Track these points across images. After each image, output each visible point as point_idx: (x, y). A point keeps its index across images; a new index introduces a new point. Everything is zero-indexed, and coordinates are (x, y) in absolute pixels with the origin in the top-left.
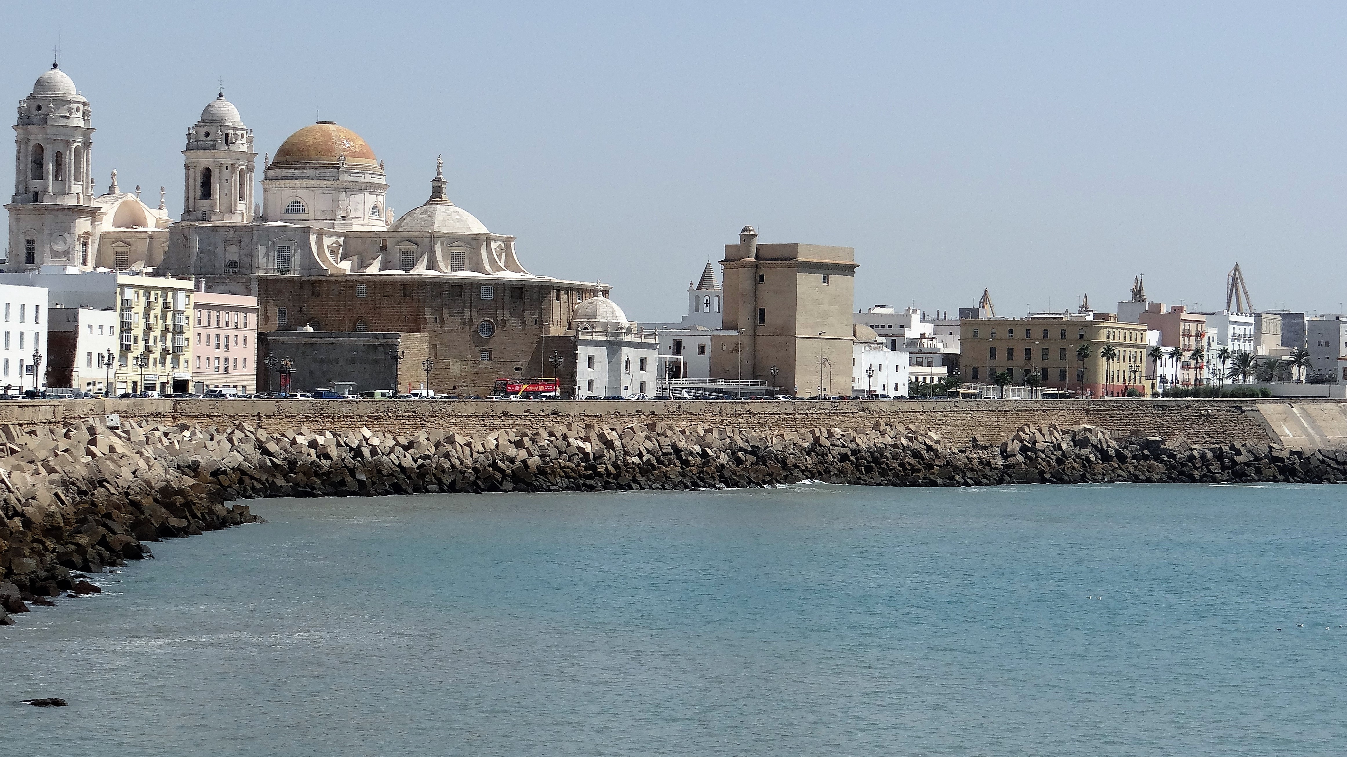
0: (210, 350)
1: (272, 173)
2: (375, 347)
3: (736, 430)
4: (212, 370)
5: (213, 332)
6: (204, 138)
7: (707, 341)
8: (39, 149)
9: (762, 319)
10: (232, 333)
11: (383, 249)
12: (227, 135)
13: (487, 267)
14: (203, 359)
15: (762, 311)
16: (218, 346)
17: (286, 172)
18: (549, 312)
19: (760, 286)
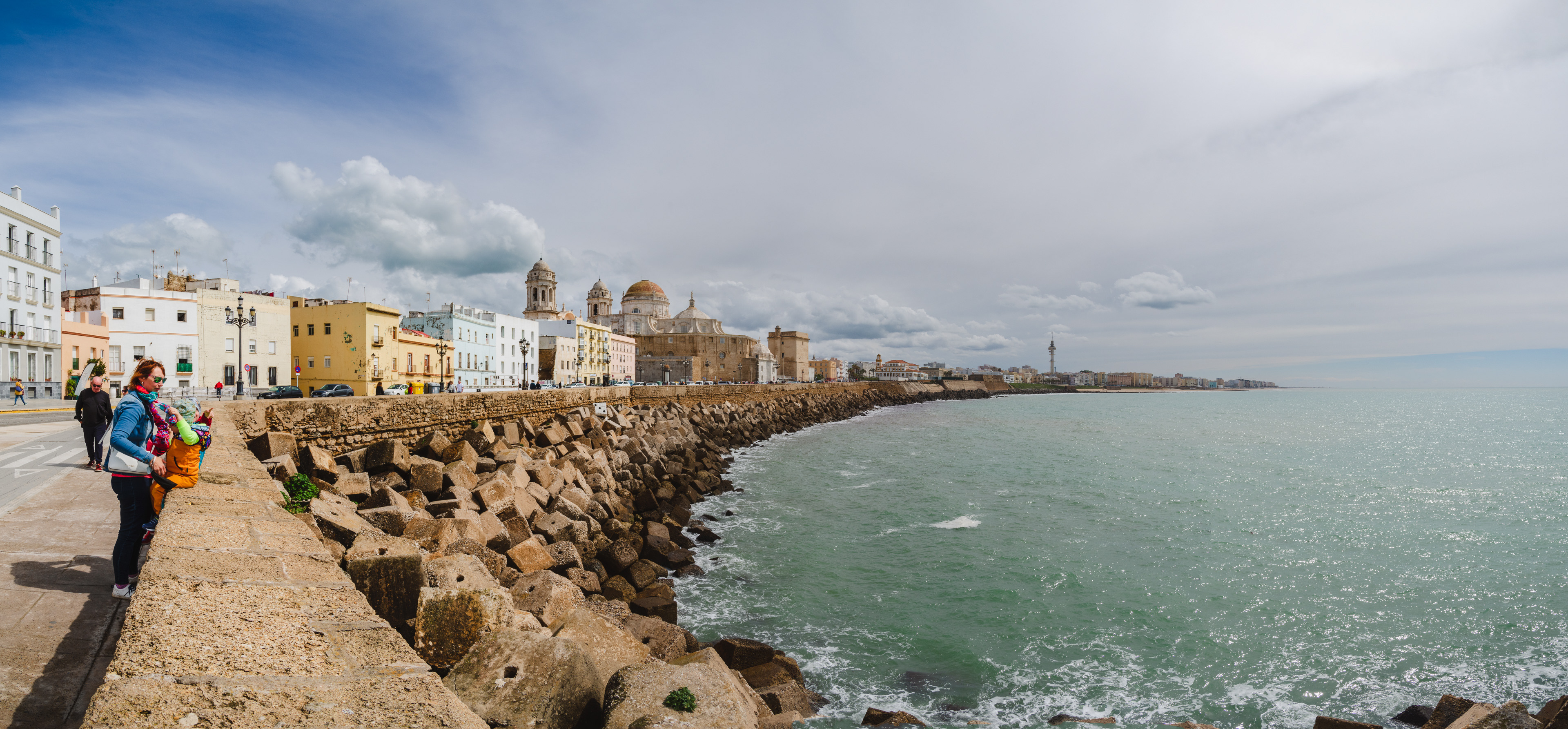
0: (619, 364)
1: (626, 299)
2: (681, 362)
4: (619, 372)
5: (619, 353)
6: (594, 294)
8: (536, 290)
9: (783, 356)
10: (626, 354)
11: (674, 325)
12: (604, 291)
13: (717, 330)
14: (615, 366)
15: (783, 354)
16: (621, 360)
17: (633, 298)
18: (746, 349)
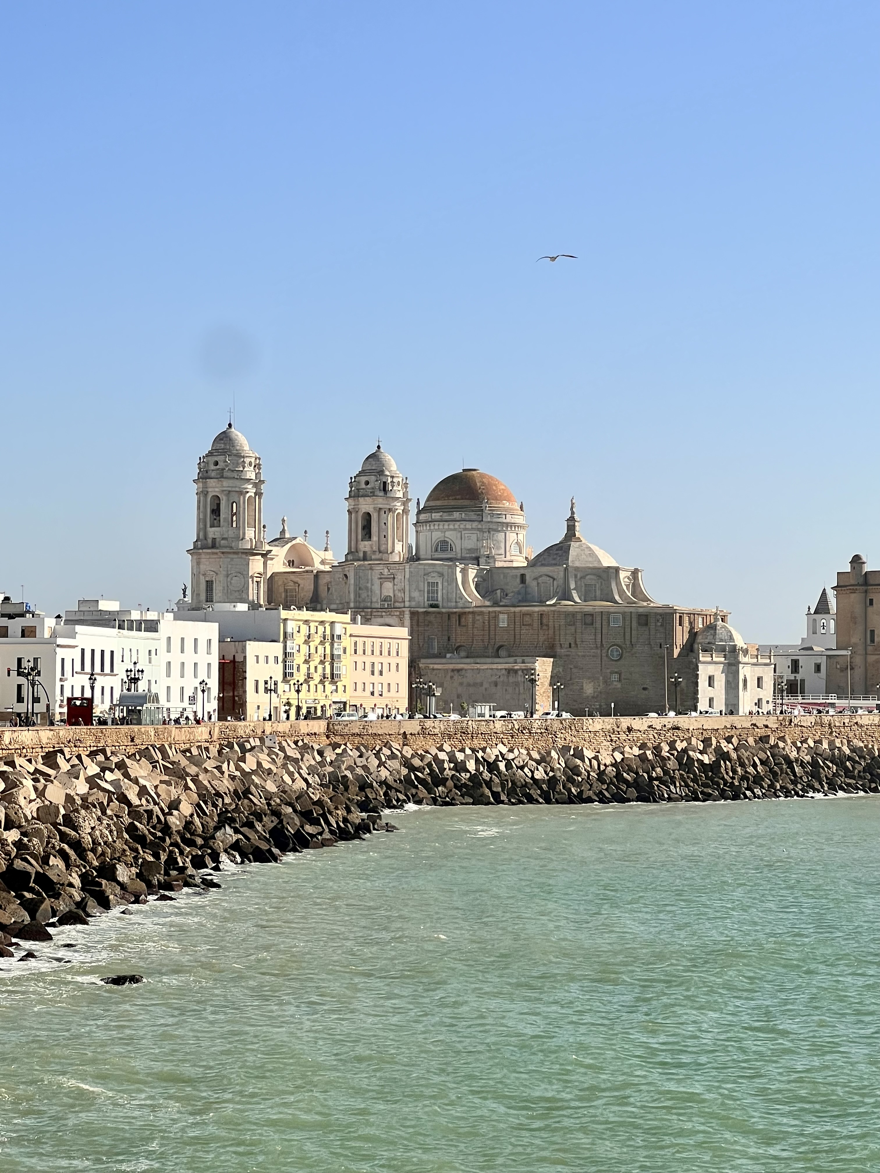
0: (366, 677)
1: (423, 517)
2: (516, 671)
3: (845, 741)
4: (368, 694)
5: (369, 660)
6: (364, 486)
7: (823, 661)
8: (217, 500)
9: (872, 641)
10: (385, 660)
11: (520, 583)
12: (385, 483)
13: (617, 598)
14: (360, 685)
15: (873, 632)
16: (373, 673)
17: (436, 516)
18: (672, 635)
19: (870, 609)
